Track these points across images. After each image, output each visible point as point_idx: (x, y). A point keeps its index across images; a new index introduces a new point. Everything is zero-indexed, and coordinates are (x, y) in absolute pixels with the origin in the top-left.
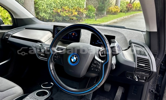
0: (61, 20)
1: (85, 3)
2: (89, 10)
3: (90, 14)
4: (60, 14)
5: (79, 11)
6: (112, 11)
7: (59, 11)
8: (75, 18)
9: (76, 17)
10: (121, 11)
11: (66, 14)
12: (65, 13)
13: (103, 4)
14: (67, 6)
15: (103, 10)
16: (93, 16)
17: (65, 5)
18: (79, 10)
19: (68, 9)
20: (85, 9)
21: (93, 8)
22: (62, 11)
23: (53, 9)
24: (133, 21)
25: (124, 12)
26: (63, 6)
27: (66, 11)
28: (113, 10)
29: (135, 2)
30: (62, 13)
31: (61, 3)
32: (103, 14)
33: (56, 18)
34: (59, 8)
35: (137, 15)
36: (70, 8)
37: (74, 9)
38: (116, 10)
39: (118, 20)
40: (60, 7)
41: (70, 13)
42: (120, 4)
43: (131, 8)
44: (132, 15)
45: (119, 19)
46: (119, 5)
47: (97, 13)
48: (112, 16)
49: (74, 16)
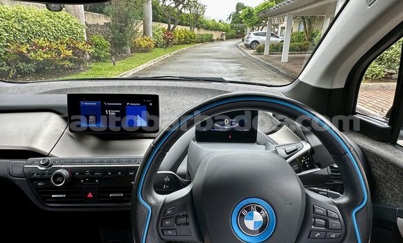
0: (33, 70)
1: (84, 31)
2: (96, 45)
3: (98, 53)
4: (29, 55)
5: (75, 48)
6: (140, 46)
7: (24, 50)
8: (67, 64)
9: (71, 60)
10: (156, 46)
11: (45, 56)
12: (42, 54)
13: (120, 32)
14: (42, 38)
15: (124, 44)
16: (106, 57)
17: (37, 35)
18: (74, 44)
19: (48, 44)
20: (87, 43)
21: (104, 42)
22: (33, 50)
23: (6, 46)
24: (182, 62)
25: (161, 47)
26: (31, 37)
27: (42, 48)
28: (142, 43)
29: (176, 29)
30: (32, 54)
31: (26, 30)
32: (125, 52)
33: (19, 68)
34: (22, 44)
35: (183, 52)
36: (50, 42)
37: (62, 43)
38: (146, 43)
39: (156, 62)
40: (26, 41)
41: (53, 54)
42: (153, 33)
43: (172, 40)
44: (176, 51)
45: (157, 60)
46: (151, 35)
47: (114, 51)
48: (142, 55)
49: (65, 59)
